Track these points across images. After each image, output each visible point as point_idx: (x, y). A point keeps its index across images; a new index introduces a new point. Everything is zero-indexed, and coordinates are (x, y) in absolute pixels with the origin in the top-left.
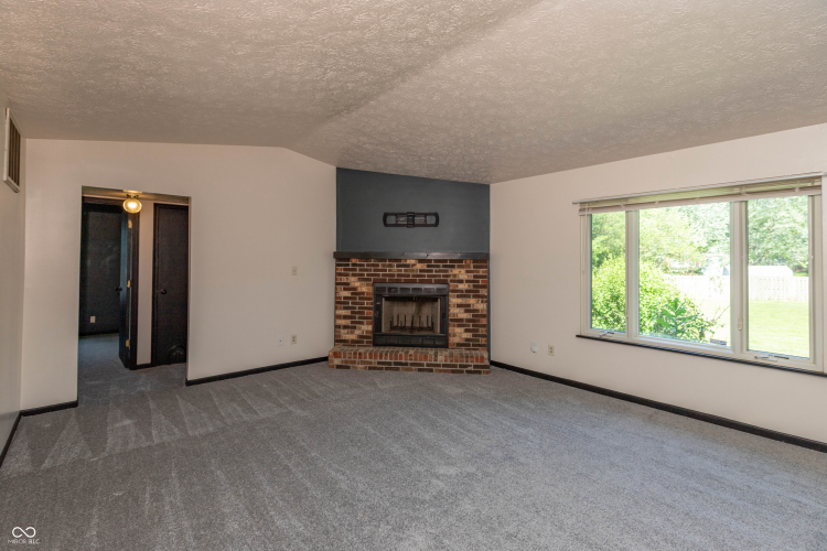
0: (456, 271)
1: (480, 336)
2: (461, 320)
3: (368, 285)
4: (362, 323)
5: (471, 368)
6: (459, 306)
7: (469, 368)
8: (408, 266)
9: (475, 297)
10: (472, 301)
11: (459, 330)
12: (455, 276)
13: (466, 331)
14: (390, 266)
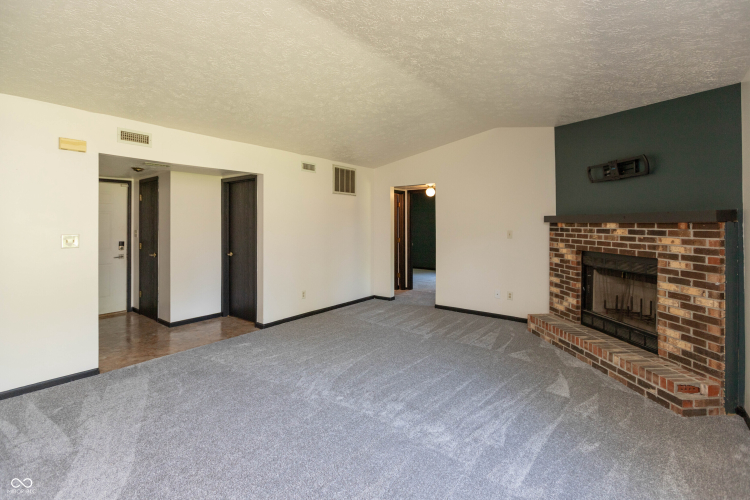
0: (666, 240)
1: (707, 353)
2: (675, 318)
3: (572, 252)
4: (568, 294)
5: (654, 392)
6: (673, 295)
7: (651, 391)
8: (607, 231)
9: (696, 284)
10: (692, 291)
11: (672, 333)
12: (665, 247)
13: (684, 338)
14: (591, 231)
